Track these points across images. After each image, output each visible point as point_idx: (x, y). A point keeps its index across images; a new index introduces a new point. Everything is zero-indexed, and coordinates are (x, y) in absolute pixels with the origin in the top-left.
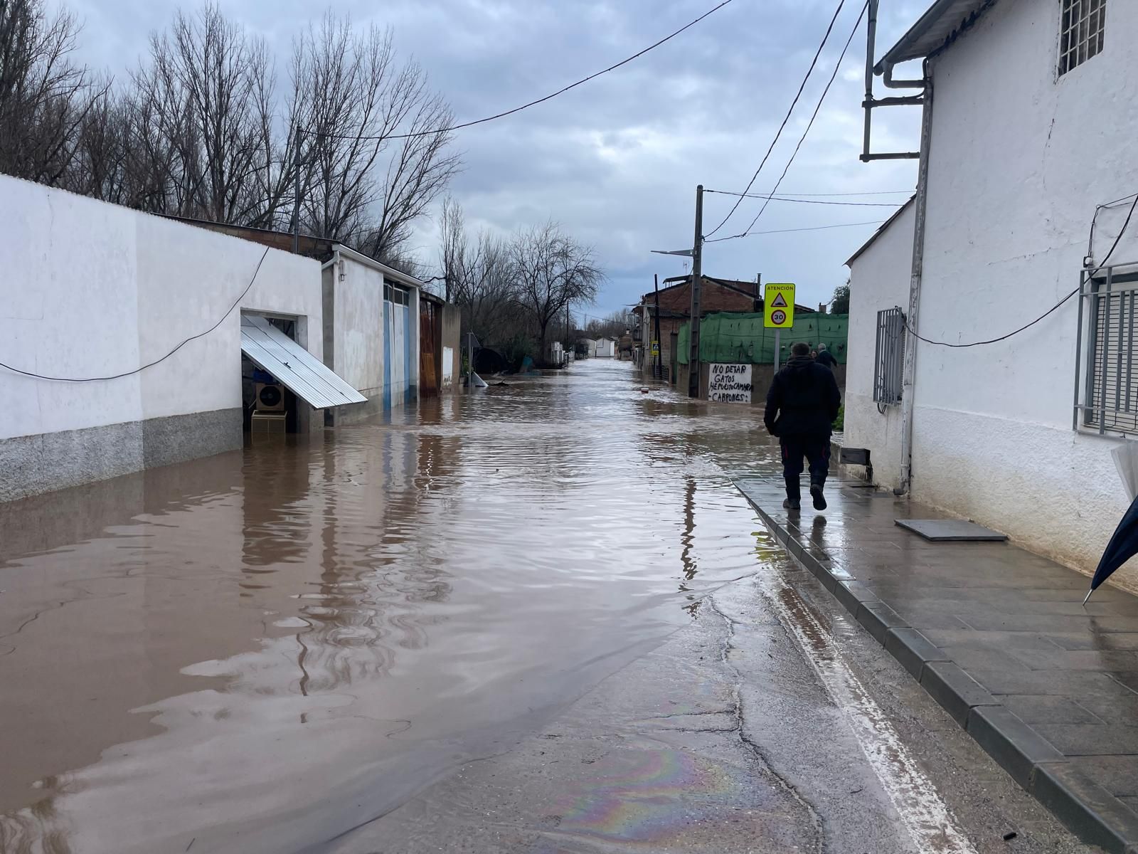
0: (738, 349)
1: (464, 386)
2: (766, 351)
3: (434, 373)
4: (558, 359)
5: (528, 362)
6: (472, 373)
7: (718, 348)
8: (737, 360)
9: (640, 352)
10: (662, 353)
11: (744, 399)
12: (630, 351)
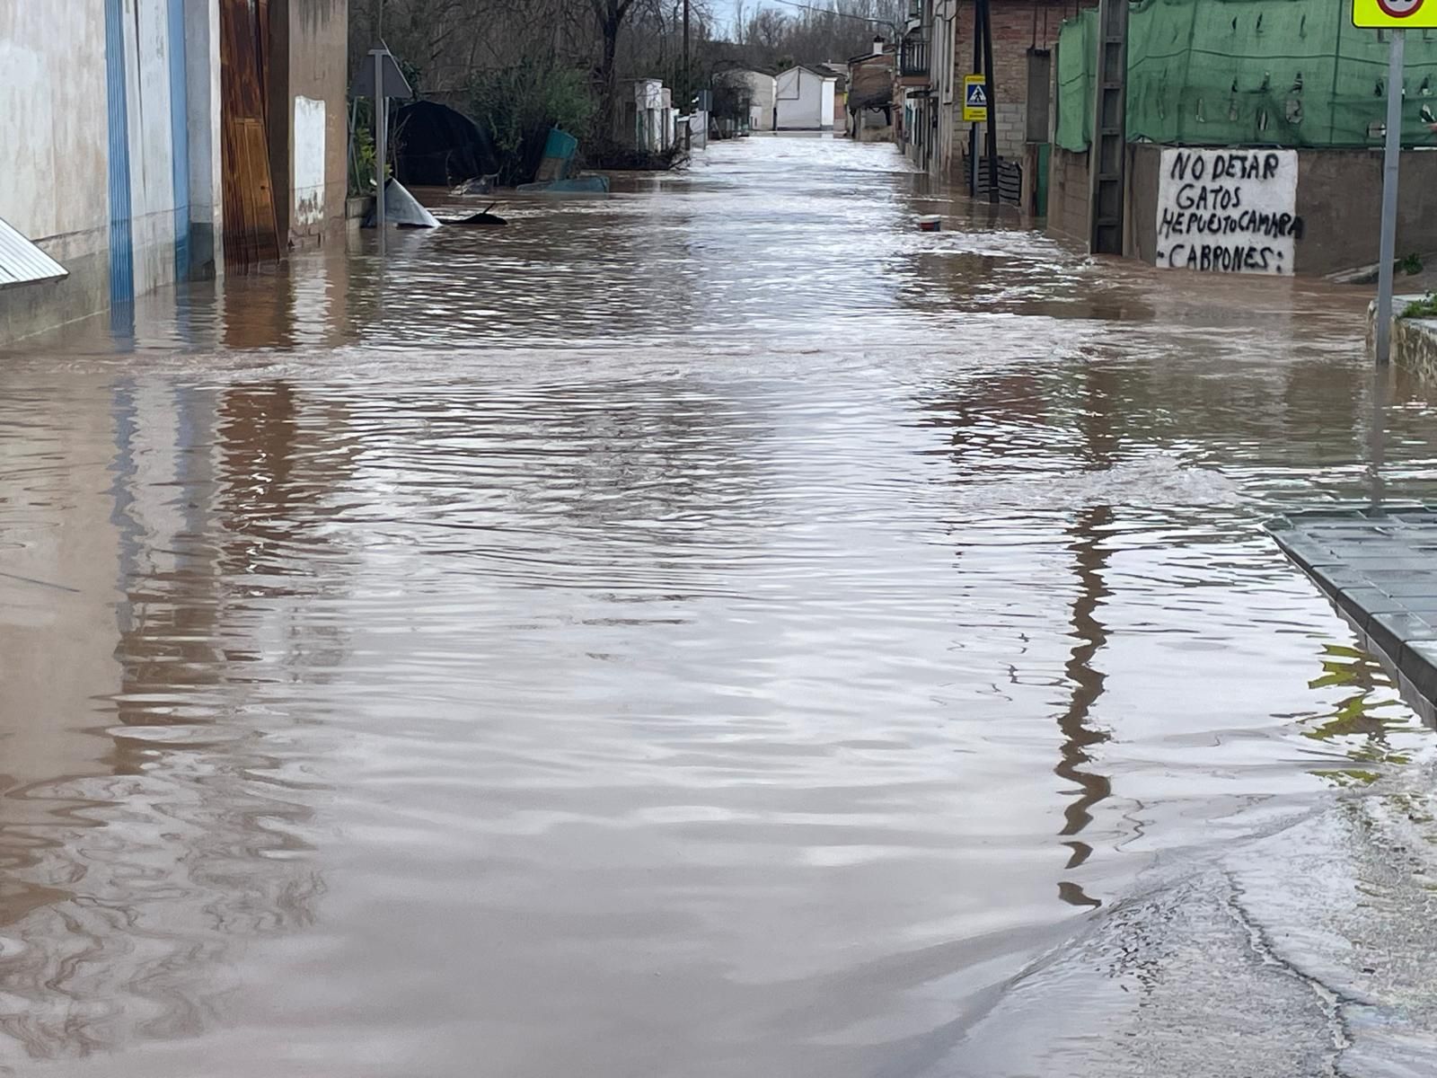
0: (1254, 100)
1: (362, 226)
2: (1346, 105)
3: (267, 183)
4: (658, 135)
5: (565, 146)
6: (388, 183)
7: (1187, 98)
8: (1251, 135)
9: (919, 111)
10: (998, 116)
11: (1273, 262)
12: (887, 111)
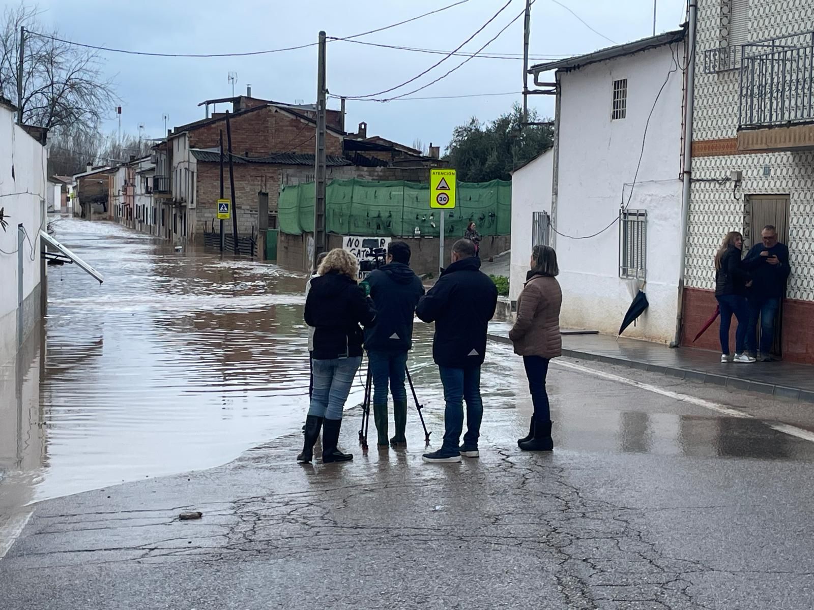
0: (375, 220)
2: (405, 222)
7: (352, 219)
8: (375, 232)
12: (105, 204)
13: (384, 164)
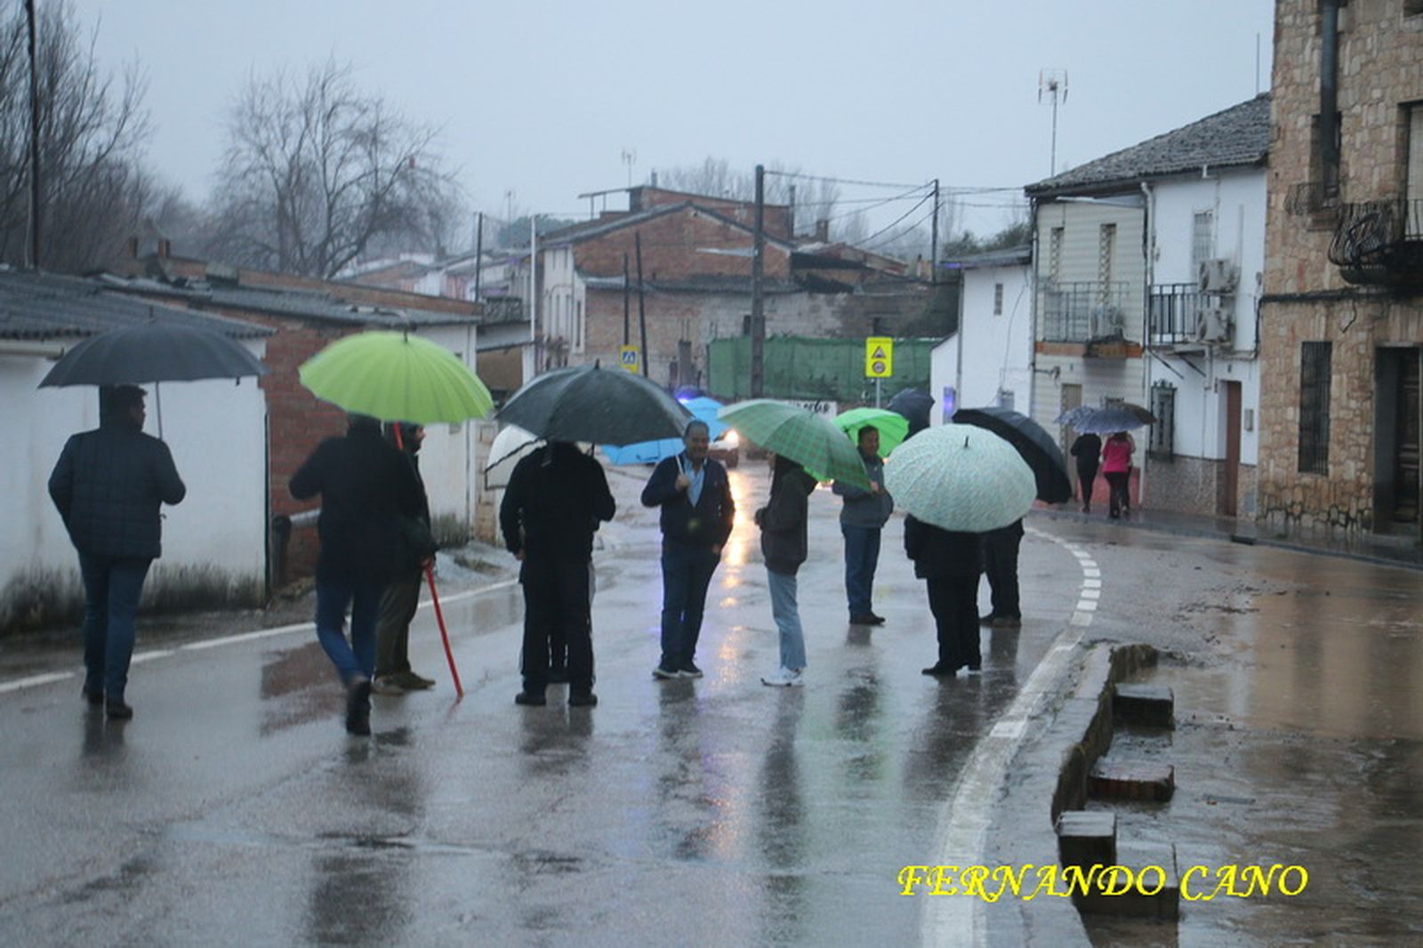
0: (819, 383)
2: (853, 386)
7: (793, 381)
8: (818, 396)
13: (848, 289)
